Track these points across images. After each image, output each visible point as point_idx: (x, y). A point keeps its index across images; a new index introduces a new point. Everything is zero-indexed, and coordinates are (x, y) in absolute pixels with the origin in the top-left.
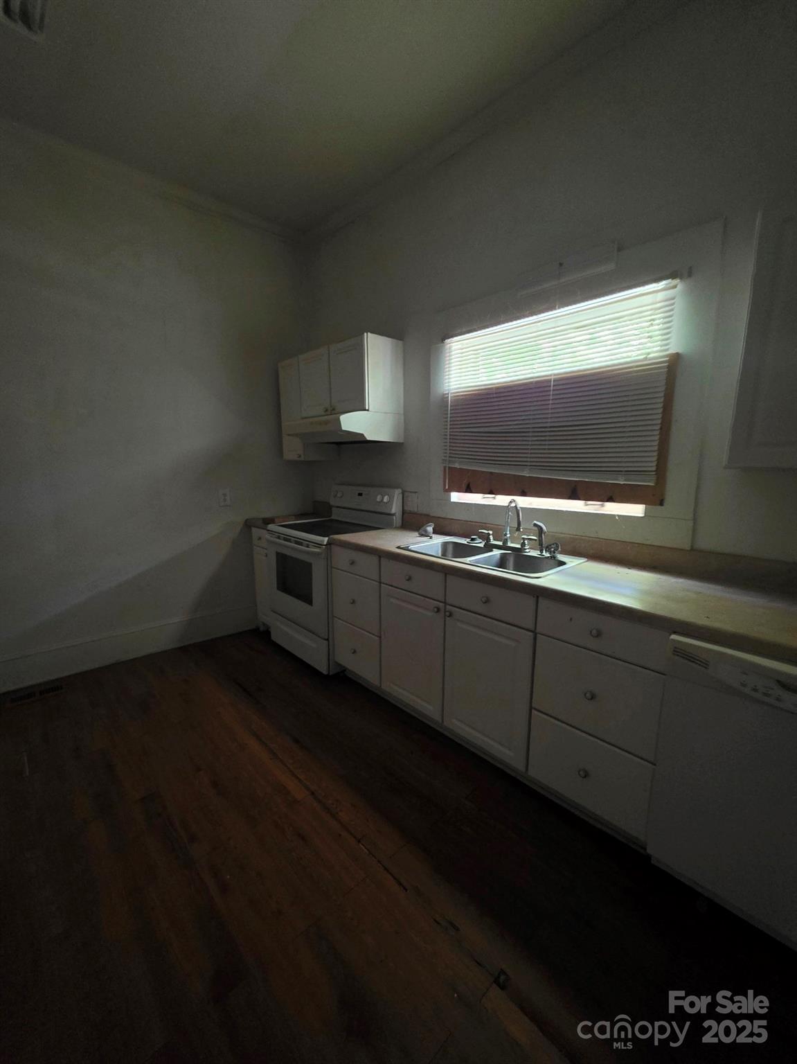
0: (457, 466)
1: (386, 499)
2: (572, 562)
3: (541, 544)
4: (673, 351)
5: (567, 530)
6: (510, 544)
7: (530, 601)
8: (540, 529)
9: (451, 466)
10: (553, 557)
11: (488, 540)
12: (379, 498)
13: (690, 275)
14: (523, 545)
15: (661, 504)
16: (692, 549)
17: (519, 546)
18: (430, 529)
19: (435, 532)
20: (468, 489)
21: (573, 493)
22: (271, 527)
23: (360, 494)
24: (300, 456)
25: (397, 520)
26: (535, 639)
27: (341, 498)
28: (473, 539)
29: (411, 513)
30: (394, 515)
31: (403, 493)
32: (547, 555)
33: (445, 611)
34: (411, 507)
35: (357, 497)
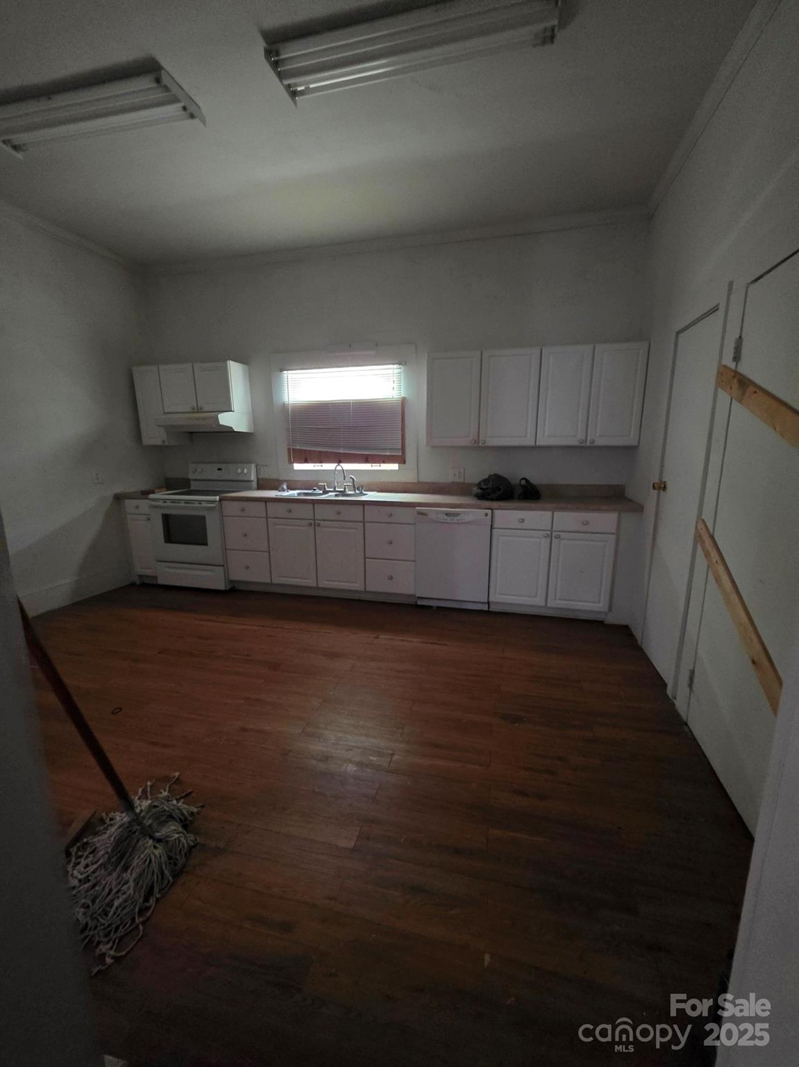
0: (298, 447)
1: (245, 471)
2: (369, 493)
3: (354, 487)
4: (402, 396)
5: (365, 480)
6: (337, 489)
7: (361, 507)
8: (353, 479)
9: (294, 447)
10: (361, 493)
11: (325, 488)
12: (239, 471)
13: (406, 364)
14: (345, 489)
15: (405, 463)
16: (418, 482)
17: (343, 490)
18: (285, 487)
19: (288, 489)
20: (306, 461)
21: (366, 459)
22: (151, 496)
23: (219, 469)
24: (164, 442)
25: (254, 484)
26: (364, 526)
27: (200, 472)
28: (314, 490)
29: (263, 479)
30: (253, 481)
31: (256, 466)
32: (358, 492)
33: (315, 524)
34: (262, 476)
35: (217, 471)
